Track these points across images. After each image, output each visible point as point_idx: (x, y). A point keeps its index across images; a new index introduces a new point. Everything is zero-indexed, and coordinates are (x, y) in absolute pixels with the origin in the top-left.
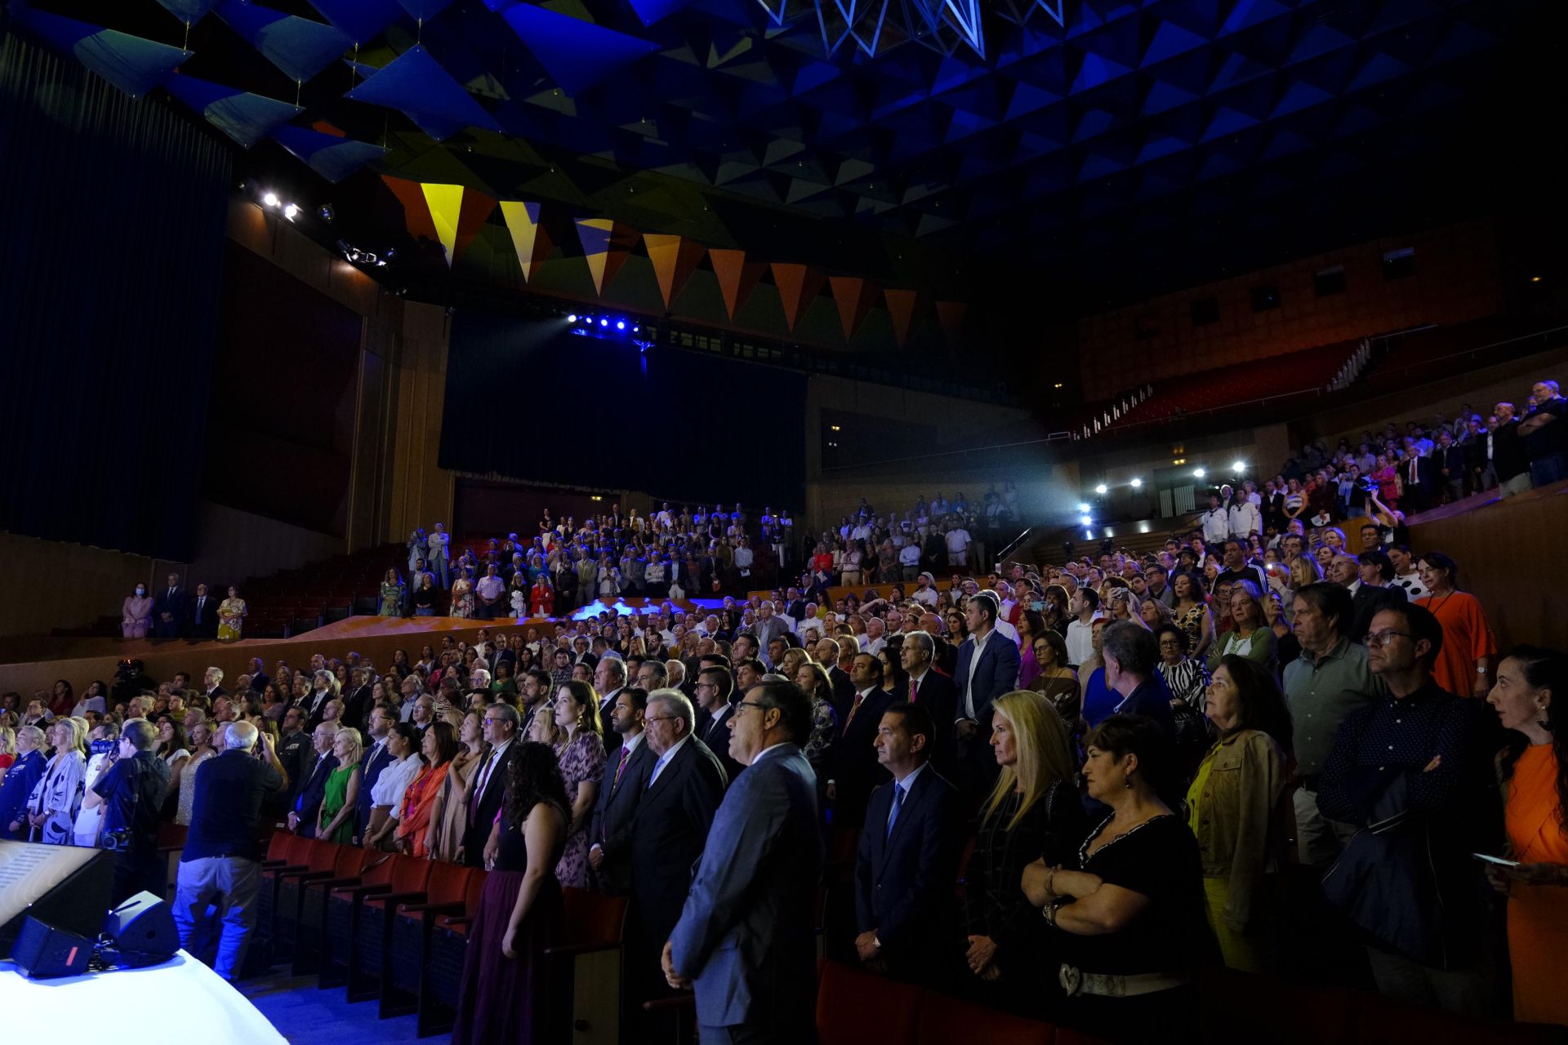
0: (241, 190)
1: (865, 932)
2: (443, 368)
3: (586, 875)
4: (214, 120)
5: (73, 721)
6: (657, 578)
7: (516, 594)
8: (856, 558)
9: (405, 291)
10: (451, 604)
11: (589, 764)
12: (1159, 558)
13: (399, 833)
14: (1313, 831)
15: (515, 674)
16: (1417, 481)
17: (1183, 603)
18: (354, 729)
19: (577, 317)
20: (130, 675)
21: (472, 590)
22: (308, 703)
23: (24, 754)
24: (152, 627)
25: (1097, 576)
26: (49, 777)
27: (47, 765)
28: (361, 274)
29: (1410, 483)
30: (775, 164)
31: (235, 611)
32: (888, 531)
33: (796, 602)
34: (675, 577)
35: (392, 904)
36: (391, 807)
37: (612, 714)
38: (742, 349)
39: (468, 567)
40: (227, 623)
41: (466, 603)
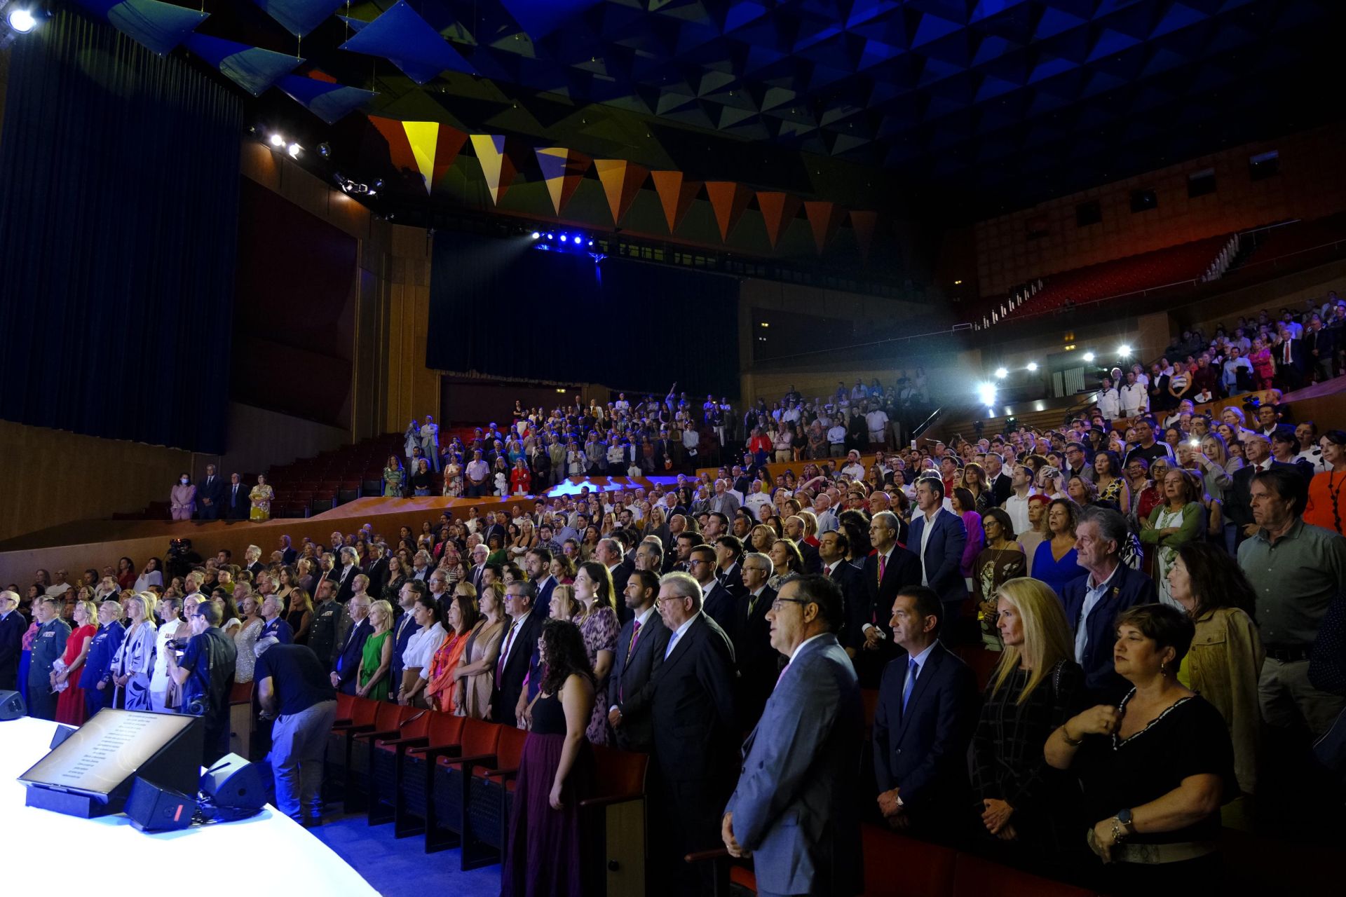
0: (252, 132)
1: (886, 791)
2: (427, 281)
3: (605, 732)
4: (228, 73)
5: (143, 597)
6: (618, 459)
7: (499, 476)
8: (787, 437)
9: (392, 217)
10: (443, 485)
11: (607, 635)
12: (1068, 436)
13: (428, 691)
14: (1270, 693)
15: (505, 546)
16: (1291, 361)
17: (1102, 479)
18: (385, 601)
19: (540, 234)
20: (180, 551)
21: (462, 473)
22: (335, 575)
23: (106, 625)
24: (196, 510)
25: (1011, 452)
26: (127, 644)
27: (125, 633)
28: (355, 203)
29: (1284, 363)
30: (709, 94)
31: (264, 495)
32: (815, 413)
33: (741, 478)
34: (633, 458)
35: (432, 755)
36: (420, 669)
37: (624, 593)
38: (681, 258)
39: (457, 453)
40: (258, 505)
41: (456, 484)
